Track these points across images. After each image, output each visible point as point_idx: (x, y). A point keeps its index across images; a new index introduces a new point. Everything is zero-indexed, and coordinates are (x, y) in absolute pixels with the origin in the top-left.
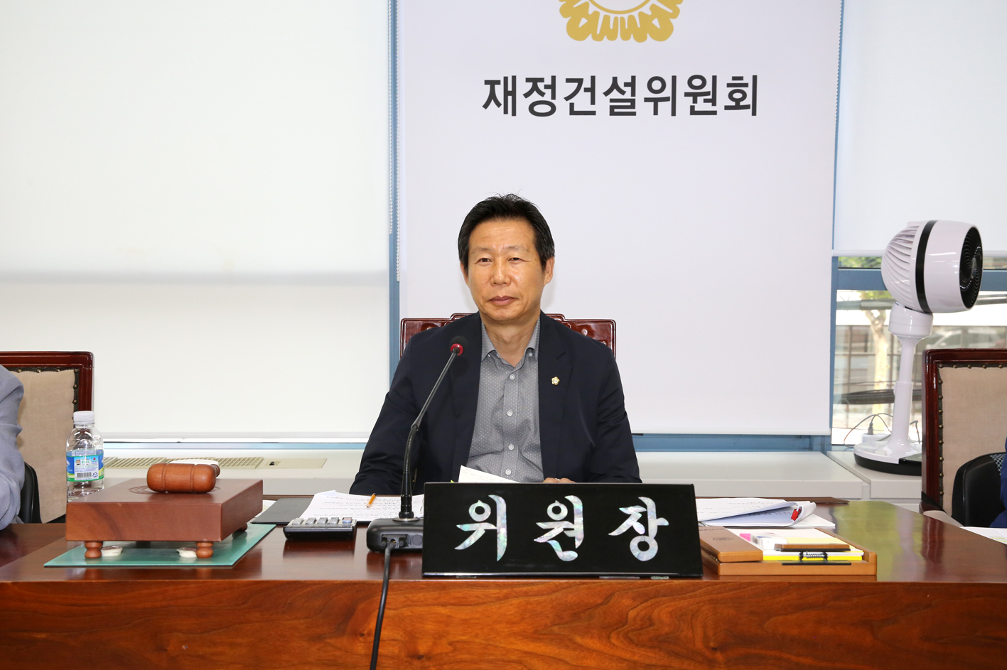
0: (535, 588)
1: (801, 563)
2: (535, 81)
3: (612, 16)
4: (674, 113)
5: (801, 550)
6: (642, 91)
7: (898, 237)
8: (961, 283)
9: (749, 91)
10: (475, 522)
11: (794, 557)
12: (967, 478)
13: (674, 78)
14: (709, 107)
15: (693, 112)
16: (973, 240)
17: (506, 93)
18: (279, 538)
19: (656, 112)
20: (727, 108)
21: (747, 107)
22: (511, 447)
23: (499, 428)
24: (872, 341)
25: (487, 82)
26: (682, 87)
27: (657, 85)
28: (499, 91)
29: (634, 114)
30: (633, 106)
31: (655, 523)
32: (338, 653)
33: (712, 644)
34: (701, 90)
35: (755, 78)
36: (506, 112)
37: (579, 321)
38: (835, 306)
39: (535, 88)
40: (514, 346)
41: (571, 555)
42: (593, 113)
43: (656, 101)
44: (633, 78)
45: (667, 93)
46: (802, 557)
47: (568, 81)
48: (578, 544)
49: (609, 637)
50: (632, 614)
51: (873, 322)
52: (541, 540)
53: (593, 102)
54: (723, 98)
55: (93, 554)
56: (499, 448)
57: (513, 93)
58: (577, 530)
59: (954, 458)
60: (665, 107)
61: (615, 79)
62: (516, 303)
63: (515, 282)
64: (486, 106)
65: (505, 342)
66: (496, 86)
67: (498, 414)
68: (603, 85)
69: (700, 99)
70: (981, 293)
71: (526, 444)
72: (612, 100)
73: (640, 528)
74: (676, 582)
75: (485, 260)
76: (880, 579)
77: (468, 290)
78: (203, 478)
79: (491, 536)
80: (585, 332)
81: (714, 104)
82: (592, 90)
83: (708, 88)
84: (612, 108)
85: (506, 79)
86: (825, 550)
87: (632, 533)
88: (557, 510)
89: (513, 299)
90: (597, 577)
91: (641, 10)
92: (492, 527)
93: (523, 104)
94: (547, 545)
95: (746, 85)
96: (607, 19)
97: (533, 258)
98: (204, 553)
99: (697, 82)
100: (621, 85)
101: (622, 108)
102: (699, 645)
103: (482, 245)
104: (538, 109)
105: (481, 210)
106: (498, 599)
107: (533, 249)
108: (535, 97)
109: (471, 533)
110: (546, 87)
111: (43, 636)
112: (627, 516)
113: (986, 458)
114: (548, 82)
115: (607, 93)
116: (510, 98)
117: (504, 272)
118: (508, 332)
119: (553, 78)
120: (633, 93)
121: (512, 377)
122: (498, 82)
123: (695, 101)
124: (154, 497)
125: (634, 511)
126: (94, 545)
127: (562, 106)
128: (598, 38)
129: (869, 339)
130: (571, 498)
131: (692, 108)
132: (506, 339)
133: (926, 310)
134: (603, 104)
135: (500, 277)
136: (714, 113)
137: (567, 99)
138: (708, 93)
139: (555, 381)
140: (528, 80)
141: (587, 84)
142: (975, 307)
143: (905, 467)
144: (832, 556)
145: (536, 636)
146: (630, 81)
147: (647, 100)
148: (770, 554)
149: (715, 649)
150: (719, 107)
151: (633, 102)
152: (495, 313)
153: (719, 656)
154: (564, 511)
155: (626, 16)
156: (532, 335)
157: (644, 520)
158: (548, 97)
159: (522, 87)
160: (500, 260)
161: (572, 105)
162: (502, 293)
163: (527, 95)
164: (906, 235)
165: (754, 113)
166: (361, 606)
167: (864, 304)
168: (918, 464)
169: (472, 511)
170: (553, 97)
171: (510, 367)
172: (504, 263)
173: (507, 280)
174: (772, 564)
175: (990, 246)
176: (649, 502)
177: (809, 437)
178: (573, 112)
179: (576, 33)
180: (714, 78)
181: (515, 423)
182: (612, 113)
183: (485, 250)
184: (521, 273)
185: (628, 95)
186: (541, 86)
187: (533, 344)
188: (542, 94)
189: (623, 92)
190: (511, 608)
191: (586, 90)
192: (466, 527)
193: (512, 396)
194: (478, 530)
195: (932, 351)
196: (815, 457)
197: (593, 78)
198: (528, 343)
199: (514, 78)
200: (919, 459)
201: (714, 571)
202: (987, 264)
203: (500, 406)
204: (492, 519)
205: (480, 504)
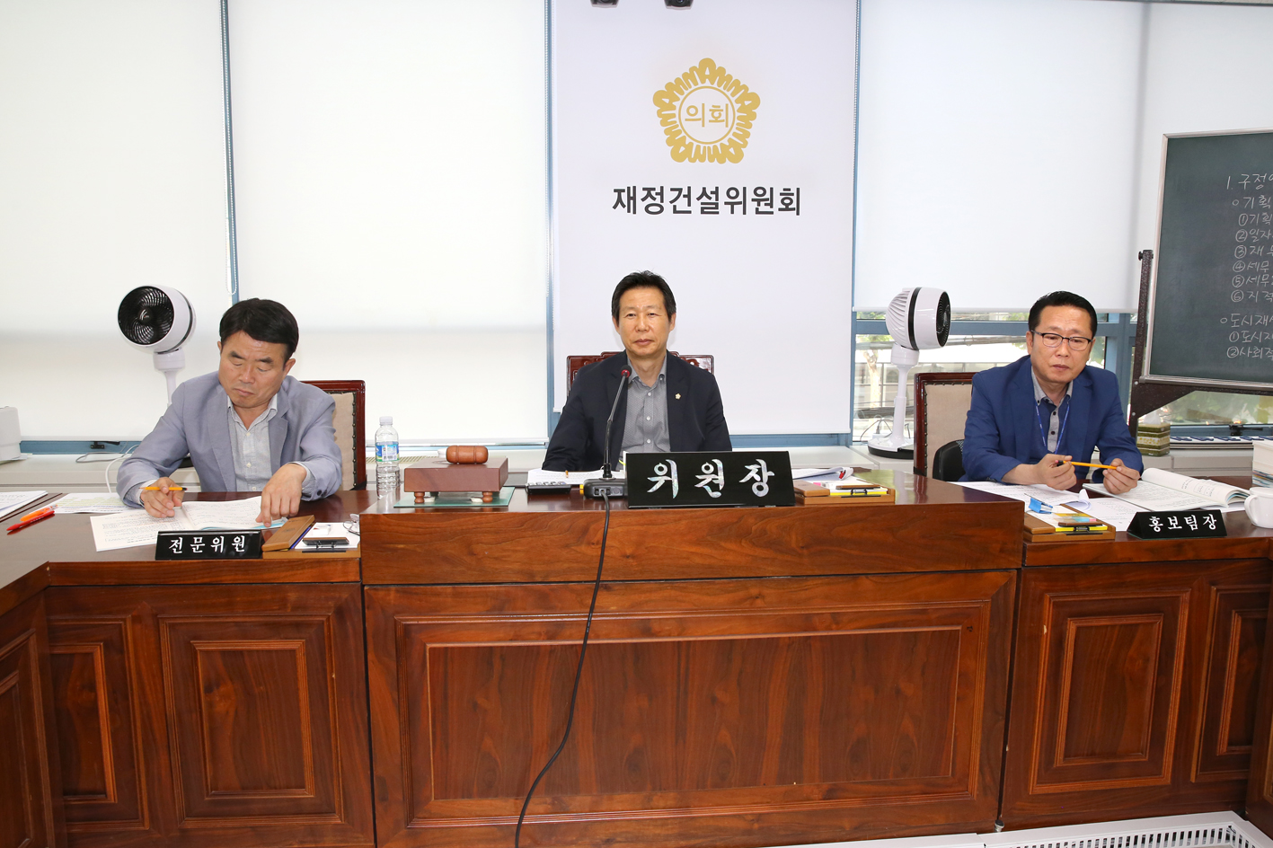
0: (698, 514)
1: (852, 496)
2: (649, 190)
3: (702, 146)
4: (744, 213)
5: (852, 488)
6: (723, 198)
7: (897, 298)
8: (937, 330)
9: (794, 198)
10: (658, 476)
11: (848, 493)
12: (942, 456)
13: (745, 189)
14: (768, 209)
15: (758, 212)
16: (944, 301)
17: (629, 198)
18: (523, 494)
19: (732, 212)
20: (780, 210)
21: (793, 209)
22: (649, 441)
23: (641, 429)
24: (868, 375)
25: (615, 191)
26: (751, 195)
27: (733, 193)
28: (624, 196)
29: (718, 213)
30: (717, 208)
31: (766, 474)
32: (579, 555)
33: (801, 545)
34: (763, 197)
35: (798, 190)
36: (629, 211)
37: (688, 356)
38: (854, 346)
39: (649, 195)
40: (649, 373)
41: (717, 494)
42: (690, 212)
43: (732, 204)
44: (717, 188)
45: (740, 199)
46: (852, 492)
47: (672, 190)
48: (721, 487)
49: (741, 542)
50: (754, 528)
51: (869, 361)
52: (699, 485)
53: (689, 205)
54: (777, 203)
55: (419, 501)
56: (641, 442)
57: (634, 198)
58: (720, 479)
59: (934, 444)
60: (738, 208)
61: (704, 189)
62: (653, 344)
63: (652, 330)
64: (615, 207)
65: (644, 371)
66: (622, 194)
67: (640, 419)
68: (696, 193)
69: (762, 203)
70: (950, 337)
71: (659, 438)
72: (702, 204)
73: (757, 478)
74: (780, 508)
75: (631, 315)
76: (896, 504)
77: (619, 336)
78: (480, 455)
79: (668, 484)
80: (692, 363)
81: (772, 207)
82: (688, 196)
83: (768, 196)
84: (702, 209)
85: (629, 188)
86: (865, 488)
87: (753, 480)
88: (707, 468)
89: (651, 341)
90: (733, 506)
91: (722, 142)
92: (669, 479)
93: (641, 205)
94: (702, 488)
95: (792, 194)
96: (698, 147)
97: (663, 314)
98: (487, 499)
99: (760, 192)
100: (709, 193)
101: (710, 209)
102: (794, 545)
103: (629, 305)
104: (651, 209)
105: (628, 282)
106: (675, 521)
107: (663, 308)
108: (649, 201)
109: (657, 482)
110: (657, 194)
111: (402, 546)
112: (750, 471)
113: (954, 443)
114: (658, 190)
115: (698, 199)
116: (632, 201)
117: (645, 323)
118: (646, 364)
119: (662, 188)
120: (717, 199)
121: (649, 394)
122: (623, 191)
123: (759, 205)
124: (450, 466)
125: (754, 468)
126: (420, 494)
127: (668, 207)
128: (692, 161)
129: (866, 373)
130: (715, 461)
131: (757, 209)
132: (645, 369)
133: (915, 348)
134: (696, 206)
135: (642, 326)
136: (772, 213)
137: (671, 202)
138: (767, 200)
139: (678, 396)
140: (644, 189)
141: (685, 192)
142: (945, 347)
143: (902, 454)
144: (870, 492)
145: (698, 543)
146: (714, 190)
147: (726, 203)
148: (834, 492)
149: (803, 547)
150: (775, 209)
151: (717, 205)
152: (639, 351)
153: (805, 551)
154: (712, 468)
155: (711, 146)
156: (662, 366)
157: (760, 473)
158: (658, 201)
159: (641, 194)
160: (642, 315)
161: (675, 207)
162: (643, 337)
163: (643, 200)
164: (901, 297)
165: (798, 214)
166: (592, 527)
167: (872, 345)
168: (912, 451)
169: (656, 469)
170: (662, 201)
171: (647, 387)
172: (645, 317)
173: (647, 328)
174: (835, 497)
175: (954, 305)
176: (762, 462)
177: (838, 434)
178: (675, 211)
179: (677, 157)
180: (772, 189)
181: (652, 425)
182: (703, 212)
183: (632, 308)
184: (655, 323)
185: (713, 200)
186: (653, 193)
187: (663, 372)
188: (654, 199)
189: (710, 198)
190: (683, 525)
191: (684, 196)
192: (653, 479)
193: (649, 407)
194: (660, 481)
195: (921, 374)
196: (842, 449)
197: (689, 188)
198: (660, 370)
199: (634, 188)
200: (912, 448)
201: (801, 502)
202: (953, 317)
203: (642, 413)
204: (669, 474)
205: (660, 465)
